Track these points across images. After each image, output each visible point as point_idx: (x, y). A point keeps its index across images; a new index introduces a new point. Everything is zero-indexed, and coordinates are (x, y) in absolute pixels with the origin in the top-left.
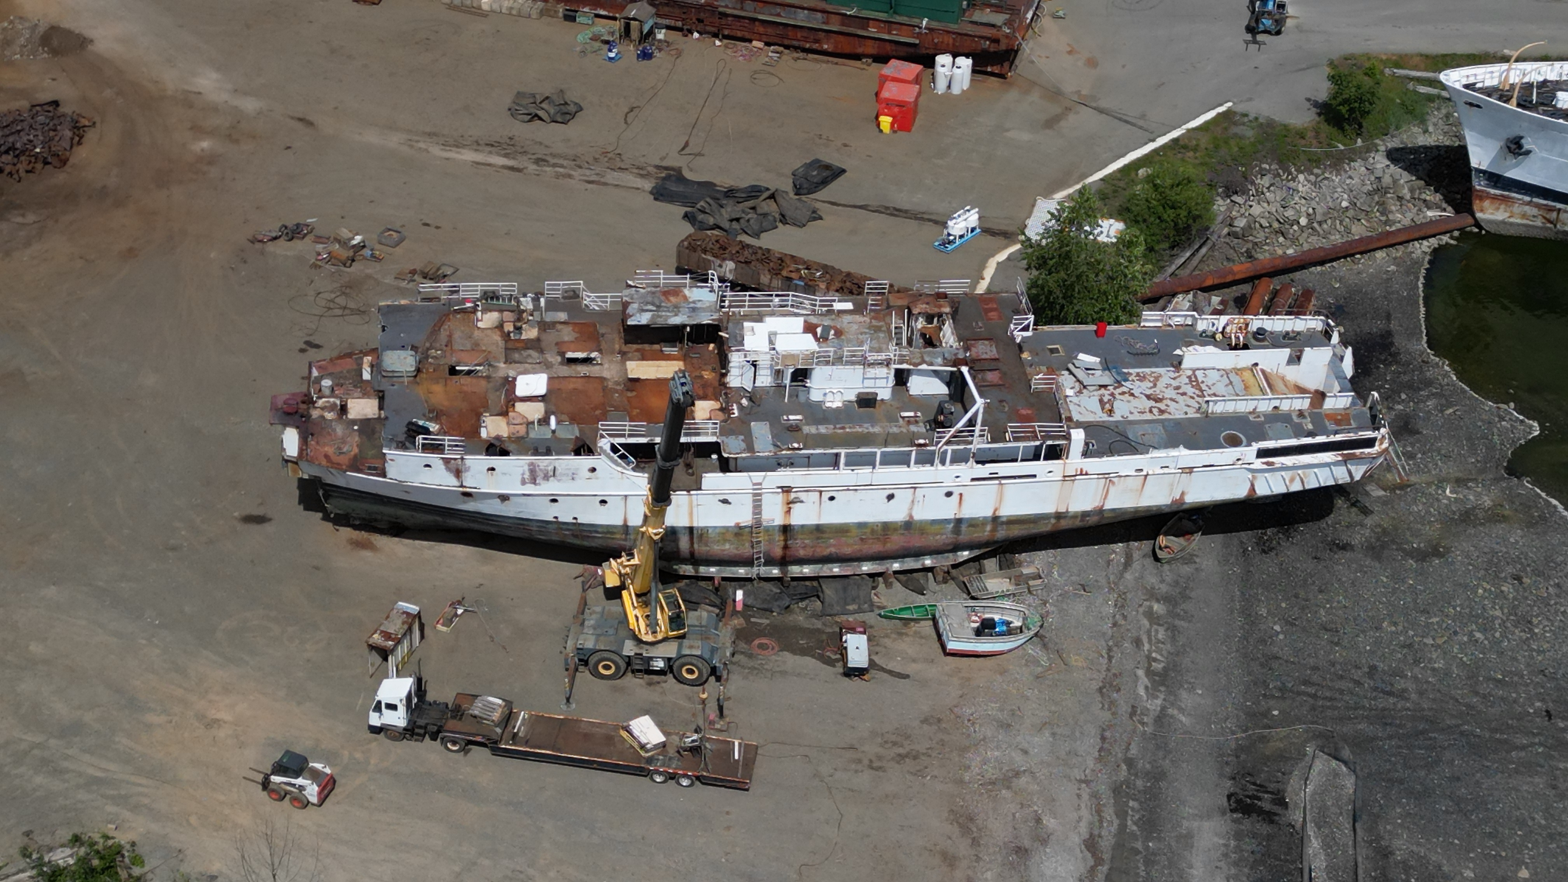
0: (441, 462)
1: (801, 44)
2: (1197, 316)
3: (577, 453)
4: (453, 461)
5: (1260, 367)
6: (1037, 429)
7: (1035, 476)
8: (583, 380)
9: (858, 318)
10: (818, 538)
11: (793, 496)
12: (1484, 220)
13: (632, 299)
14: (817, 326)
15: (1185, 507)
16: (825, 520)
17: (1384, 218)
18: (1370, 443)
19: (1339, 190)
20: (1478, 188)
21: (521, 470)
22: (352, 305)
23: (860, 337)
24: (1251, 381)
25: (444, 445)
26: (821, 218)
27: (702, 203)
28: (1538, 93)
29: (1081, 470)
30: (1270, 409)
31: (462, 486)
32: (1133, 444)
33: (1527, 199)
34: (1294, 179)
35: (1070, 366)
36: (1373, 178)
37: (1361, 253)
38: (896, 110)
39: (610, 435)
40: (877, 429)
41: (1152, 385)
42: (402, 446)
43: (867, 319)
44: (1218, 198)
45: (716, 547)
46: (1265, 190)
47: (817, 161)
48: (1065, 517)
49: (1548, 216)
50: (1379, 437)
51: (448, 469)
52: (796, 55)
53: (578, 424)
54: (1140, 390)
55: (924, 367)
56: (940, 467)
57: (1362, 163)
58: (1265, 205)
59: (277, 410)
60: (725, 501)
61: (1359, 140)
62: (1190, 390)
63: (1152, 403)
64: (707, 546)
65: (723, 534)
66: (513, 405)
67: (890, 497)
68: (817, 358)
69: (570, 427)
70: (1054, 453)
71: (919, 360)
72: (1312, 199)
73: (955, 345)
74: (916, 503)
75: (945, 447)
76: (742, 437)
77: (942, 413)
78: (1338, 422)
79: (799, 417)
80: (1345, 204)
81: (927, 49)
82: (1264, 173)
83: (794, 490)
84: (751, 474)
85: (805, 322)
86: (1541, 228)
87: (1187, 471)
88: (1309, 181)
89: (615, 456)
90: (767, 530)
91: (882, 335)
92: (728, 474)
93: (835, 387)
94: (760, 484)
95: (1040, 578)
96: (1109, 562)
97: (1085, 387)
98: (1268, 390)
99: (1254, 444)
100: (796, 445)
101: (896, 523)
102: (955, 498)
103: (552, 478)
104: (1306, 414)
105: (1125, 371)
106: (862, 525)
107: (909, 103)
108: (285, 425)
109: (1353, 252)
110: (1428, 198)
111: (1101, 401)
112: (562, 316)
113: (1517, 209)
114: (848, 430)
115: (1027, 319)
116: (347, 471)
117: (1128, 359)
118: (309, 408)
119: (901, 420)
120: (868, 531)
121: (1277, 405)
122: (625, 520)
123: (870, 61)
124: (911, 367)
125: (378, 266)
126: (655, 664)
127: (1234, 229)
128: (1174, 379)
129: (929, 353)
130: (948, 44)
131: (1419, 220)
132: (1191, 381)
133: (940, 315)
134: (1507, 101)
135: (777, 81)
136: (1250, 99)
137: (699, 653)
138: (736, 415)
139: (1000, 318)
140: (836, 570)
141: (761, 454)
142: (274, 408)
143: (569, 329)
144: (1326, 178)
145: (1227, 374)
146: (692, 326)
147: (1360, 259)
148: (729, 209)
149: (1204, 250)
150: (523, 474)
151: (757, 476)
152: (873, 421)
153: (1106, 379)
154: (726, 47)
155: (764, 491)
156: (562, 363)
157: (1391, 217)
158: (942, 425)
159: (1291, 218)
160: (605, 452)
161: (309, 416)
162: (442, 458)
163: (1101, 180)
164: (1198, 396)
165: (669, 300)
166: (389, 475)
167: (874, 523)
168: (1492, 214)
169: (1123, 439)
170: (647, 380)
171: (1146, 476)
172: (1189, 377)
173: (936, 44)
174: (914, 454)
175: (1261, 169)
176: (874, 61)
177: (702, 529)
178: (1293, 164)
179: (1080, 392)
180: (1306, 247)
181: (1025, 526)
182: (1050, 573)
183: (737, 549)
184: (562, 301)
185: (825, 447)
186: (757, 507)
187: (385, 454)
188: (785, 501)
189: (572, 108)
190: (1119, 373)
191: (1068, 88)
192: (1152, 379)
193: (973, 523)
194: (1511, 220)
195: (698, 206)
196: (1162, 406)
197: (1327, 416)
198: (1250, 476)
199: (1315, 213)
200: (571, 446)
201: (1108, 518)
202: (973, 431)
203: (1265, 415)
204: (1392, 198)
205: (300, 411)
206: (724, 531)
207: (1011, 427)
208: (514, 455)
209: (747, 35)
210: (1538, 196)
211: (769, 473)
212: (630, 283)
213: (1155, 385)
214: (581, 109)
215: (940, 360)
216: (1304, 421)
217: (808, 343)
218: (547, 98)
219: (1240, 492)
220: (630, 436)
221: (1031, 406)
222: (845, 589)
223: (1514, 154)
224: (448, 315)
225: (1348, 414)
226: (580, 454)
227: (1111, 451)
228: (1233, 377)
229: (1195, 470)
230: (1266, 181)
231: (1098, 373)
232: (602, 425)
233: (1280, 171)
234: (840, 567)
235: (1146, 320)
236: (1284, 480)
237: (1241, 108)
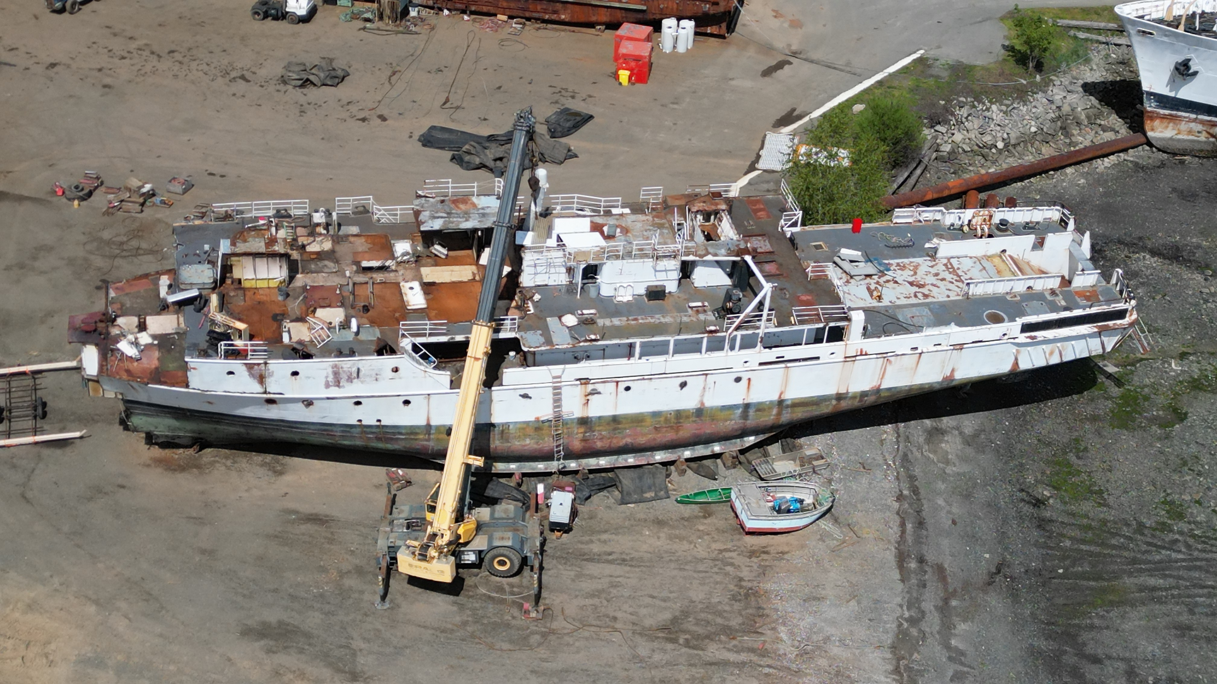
0: (244, 368)
1: (541, 15)
2: (944, 211)
3: (380, 353)
4: (256, 367)
5: (1007, 253)
6: (820, 312)
7: (818, 358)
8: (380, 286)
9: (641, 217)
10: (615, 429)
11: (590, 387)
12: (1155, 138)
13: (422, 207)
14: (603, 225)
15: (954, 383)
16: (622, 410)
17: (1068, 141)
18: (1121, 314)
19: (1027, 117)
20: (1149, 109)
21: (324, 373)
22: (144, 245)
23: (645, 233)
24: (1002, 266)
25: (247, 350)
26: (576, 156)
27: (467, 147)
28: (1200, 23)
29: (861, 351)
30: (1025, 289)
31: (265, 393)
32: (904, 325)
33: (1193, 116)
34: (988, 109)
35: (837, 259)
36: (1054, 107)
37: (1055, 169)
38: (633, 64)
39: (412, 335)
40: (668, 319)
41: (912, 273)
42: (205, 354)
43: (650, 218)
44: (924, 128)
45: (517, 443)
46: (964, 120)
47: (567, 109)
48: (845, 398)
49: (1211, 131)
50: (1130, 308)
51: (252, 375)
52: (538, 26)
53: (378, 326)
54: (903, 278)
55: (709, 258)
56: (731, 353)
57: (1043, 95)
58: (965, 132)
59: (76, 329)
60: (525, 396)
61: (1038, 76)
62: (949, 277)
63: (916, 289)
64: (507, 441)
65: (524, 429)
66: (314, 312)
67: (683, 385)
68: (608, 252)
69: (371, 330)
70: (837, 335)
71: (704, 252)
72: (1005, 126)
73: (735, 237)
74: (707, 389)
75: (735, 333)
76: (540, 332)
77: (730, 301)
78: (1087, 298)
79: (593, 311)
80: (1033, 129)
81: (654, 14)
82: (962, 105)
83: (592, 381)
84: (551, 367)
85: (592, 222)
86: (1205, 142)
87: (958, 347)
88: (1001, 111)
89: (417, 356)
90: (565, 423)
91: (665, 231)
92: (528, 368)
93: (625, 280)
94: (560, 377)
95: (823, 458)
96: (882, 442)
97: (852, 277)
98: (1019, 273)
99: (1017, 319)
100: (593, 337)
101: (688, 410)
102: (744, 382)
103: (356, 380)
104: (1057, 292)
105: (886, 262)
106: (656, 414)
107: (645, 57)
108: (84, 343)
109: (1047, 168)
110: (1103, 123)
111: (868, 289)
112: (355, 230)
113: (1183, 126)
114: (640, 321)
115: (795, 215)
116: (148, 383)
117: (886, 251)
118: (107, 327)
119: (689, 310)
120: (662, 419)
121: (1031, 285)
122: (428, 420)
123: (603, 27)
124: (697, 258)
125: (167, 212)
126: (466, 557)
127: (941, 154)
128: (932, 267)
129: (712, 245)
130: (672, 9)
131: (1098, 141)
132: (948, 268)
133: (716, 213)
134: (1177, 27)
135: (522, 46)
136: (939, 47)
137: (509, 543)
138: (532, 311)
139: (769, 217)
140: (631, 460)
141: (560, 347)
142: (73, 328)
143: (363, 240)
144: (1014, 108)
145: (979, 261)
146: (482, 230)
147: (1053, 175)
148: (493, 151)
149: (918, 171)
150: (327, 377)
151: (556, 369)
152: (663, 312)
153: (870, 269)
154: (474, 21)
155: (563, 384)
156: (357, 272)
157: (1073, 139)
158: (730, 311)
159: (990, 143)
160: (406, 351)
161: (108, 333)
162: (245, 364)
163: (821, 116)
164: (956, 281)
165: (458, 208)
166: (192, 385)
167: (668, 411)
168: (1161, 132)
169: (894, 321)
170: (442, 283)
171: (921, 354)
172: (945, 265)
173: (662, 9)
174: (705, 341)
175: (960, 102)
176: (606, 29)
177: (503, 424)
178: (987, 98)
179: (848, 282)
180: (1005, 166)
181: (809, 408)
182: (830, 454)
183: (537, 443)
184: (353, 216)
185: (620, 337)
186: (557, 401)
187: (187, 362)
188: (583, 393)
189: (340, 73)
190: (880, 264)
191: (780, 44)
192: (912, 268)
193: (760, 407)
194: (1180, 137)
195: (464, 149)
196: (925, 291)
197: (1076, 293)
198: (1014, 351)
199: (1009, 137)
200: (374, 347)
201: (884, 397)
202: (761, 316)
203: (1020, 295)
204: (1072, 123)
205: (99, 329)
206: (525, 426)
207: (796, 311)
208: (317, 357)
209: (492, 10)
210: (1202, 113)
211: (567, 366)
212: (420, 192)
213: (915, 273)
214: (348, 75)
215: (723, 251)
216: (1057, 298)
217: (596, 240)
218: (315, 66)
219: (1003, 367)
220: (431, 335)
221: (809, 292)
222: (640, 478)
223: (1183, 75)
224: (242, 233)
225: (1095, 291)
226: (383, 355)
227: (885, 331)
228: (985, 263)
229: (965, 346)
230: (964, 112)
231: (862, 265)
232: (403, 325)
233: (976, 103)
234: (634, 457)
235: (898, 217)
236: (1045, 353)
237: (932, 54)
